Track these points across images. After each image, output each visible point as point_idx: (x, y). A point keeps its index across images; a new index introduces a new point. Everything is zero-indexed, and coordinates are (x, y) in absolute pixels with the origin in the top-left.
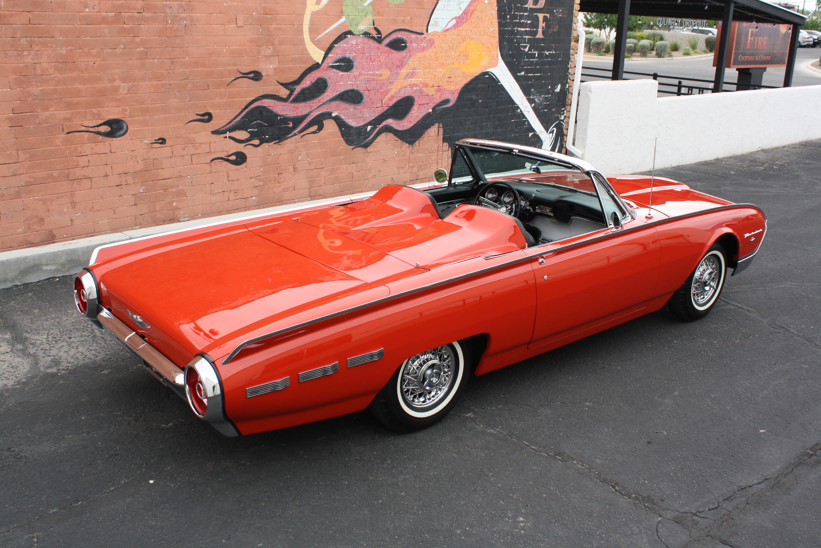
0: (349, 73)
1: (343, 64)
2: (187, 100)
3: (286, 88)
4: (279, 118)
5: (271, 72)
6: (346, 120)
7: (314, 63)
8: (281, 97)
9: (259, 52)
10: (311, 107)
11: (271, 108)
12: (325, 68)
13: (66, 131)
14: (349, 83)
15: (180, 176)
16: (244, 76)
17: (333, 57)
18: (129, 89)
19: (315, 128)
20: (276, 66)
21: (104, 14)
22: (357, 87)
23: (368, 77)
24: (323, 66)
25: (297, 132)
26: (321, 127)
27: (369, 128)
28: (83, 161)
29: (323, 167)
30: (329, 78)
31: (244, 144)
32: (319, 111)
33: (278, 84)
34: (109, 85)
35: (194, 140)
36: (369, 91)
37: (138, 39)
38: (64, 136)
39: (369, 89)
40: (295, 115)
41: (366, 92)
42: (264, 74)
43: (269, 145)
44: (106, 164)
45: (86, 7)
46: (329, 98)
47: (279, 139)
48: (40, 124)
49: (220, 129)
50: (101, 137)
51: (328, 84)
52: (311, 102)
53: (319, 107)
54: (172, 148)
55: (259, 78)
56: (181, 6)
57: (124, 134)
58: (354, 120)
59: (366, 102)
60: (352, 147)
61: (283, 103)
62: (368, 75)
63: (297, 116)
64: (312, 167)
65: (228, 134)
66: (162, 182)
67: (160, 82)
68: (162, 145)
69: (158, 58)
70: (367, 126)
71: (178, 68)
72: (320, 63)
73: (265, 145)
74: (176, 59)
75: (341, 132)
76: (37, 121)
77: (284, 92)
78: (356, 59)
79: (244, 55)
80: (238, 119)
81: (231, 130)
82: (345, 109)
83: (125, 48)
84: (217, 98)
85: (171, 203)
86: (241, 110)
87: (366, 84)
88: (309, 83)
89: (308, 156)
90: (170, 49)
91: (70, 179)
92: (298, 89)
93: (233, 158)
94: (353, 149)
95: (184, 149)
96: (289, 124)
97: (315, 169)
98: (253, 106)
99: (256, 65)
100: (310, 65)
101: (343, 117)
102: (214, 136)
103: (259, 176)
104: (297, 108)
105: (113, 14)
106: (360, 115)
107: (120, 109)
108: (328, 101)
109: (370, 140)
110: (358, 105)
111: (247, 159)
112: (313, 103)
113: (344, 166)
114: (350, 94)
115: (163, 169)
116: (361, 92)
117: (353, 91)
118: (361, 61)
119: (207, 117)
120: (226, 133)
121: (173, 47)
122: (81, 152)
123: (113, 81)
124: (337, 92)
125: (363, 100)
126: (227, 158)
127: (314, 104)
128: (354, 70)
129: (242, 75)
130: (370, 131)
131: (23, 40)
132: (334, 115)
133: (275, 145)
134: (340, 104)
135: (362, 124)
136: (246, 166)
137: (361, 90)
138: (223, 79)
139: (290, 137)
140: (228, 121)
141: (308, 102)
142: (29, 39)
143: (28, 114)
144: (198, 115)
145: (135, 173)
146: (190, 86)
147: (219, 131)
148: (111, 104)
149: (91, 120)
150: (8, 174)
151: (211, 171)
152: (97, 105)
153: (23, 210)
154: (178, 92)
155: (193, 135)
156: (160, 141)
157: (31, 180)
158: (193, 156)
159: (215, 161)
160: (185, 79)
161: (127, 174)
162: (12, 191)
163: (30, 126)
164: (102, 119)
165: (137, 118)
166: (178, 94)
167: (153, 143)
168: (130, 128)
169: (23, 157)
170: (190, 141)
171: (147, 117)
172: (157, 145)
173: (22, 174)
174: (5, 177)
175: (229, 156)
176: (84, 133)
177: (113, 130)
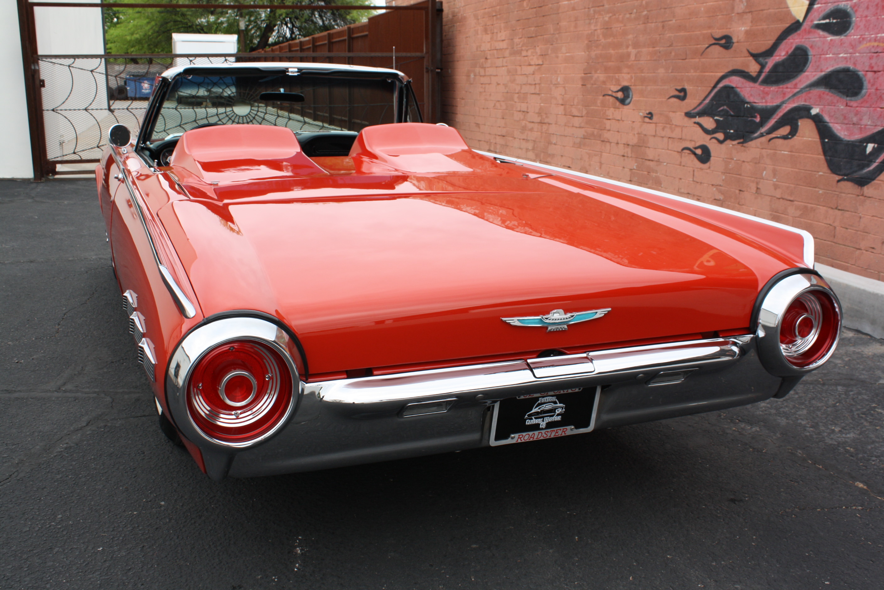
0: (842, 37)
1: (835, 21)
2: (670, 71)
3: (756, 60)
4: (746, 105)
5: (742, 37)
6: (831, 125)
7: (793, 21)
8: (750, 76)
9: (733, 9)
10: (784, 94)
11: (738, 90)
12: (808, 28)
13: (603, 94)
14: (841, 55)
15: (658, 161)
16: (716, 42)
17: (820, 10)
18: (636, 56)
19: (785, 130)
20: (748, 28)
22: (855, 64)
23: (876, 44)
24: (805, 26)
25: (765, 132)
26: (794, 132)
27: (870, 147)
28: (608, 124)
29: (792, 199)
30: (811, 47)
31: (709, 137)
32: (794, 103)
33: (748, 55)
34: (625, 51)
35: (671, 121)
36: (875, 72)
37: (644, 2)
38: (601, 97)
39: (875, 69)
40: (764, 104)
41: (870, 75)
42: (735, 40)
43: (733, 145)
44: (618, 132)
46: (808, 82)
47: (743, 138)
48: (593, 84)
49: (691, 110)
50: (618, 103)
51: (810, 57)
52: (785, 86)
53: (794, 95)
54: (656, 126)
55: (729, 46)
57: (629, 103)
58: (844, 126)
59: (868, 94)
60: (838, 178)
61: (752, 84)
62: (875, 40)
63: (766, 106)
64: (778, 194)
65: (697, 119)
66: (648, 163)
67: (654, 49)
68: (650, 121)
69: (655, 21)
70: (867, 143)
71: (666, 32)
72: (801, 20)
73: (730, 144)
74: (666, 22)
75: (823, 144)
76: (592, 82)
77: (753, 68)
78: (856, 11)
79: (718, 14)
80: (707, 101)
81: (701, 114)
82: (831, 104)
83: (636, 13)
84: (692, 71)
86: (710, 89)
87: (871, 58)
88: (783, 53)
89: (775, 173)
90: (663, 10)
91: (602, 139)
92: (771, 62)
93: (699, 152)
94: (839, 181)
95: (663, 129)
96: (755, 117)
97: (783, 199)
98: (721, 85)
99: (729, 26)
100: (788, 25)
101: (827, 118)
102: (686, 119)
103: (720, 186)
104: (767, 94)
106: (855, 120)
107: (629, 76)
108: (807, 87)
109: (869, 171)
110: (853, 98)
111: (712, 158)
112: (787, 88)
113: (822, 209)
114: (841, 76)
115: (649, 148)
116: (861, 73)
117: (846, 71)
118: (866, 13)
119: (682, 95)
121: (665, 9)
122: (607, 116)
123: (627, 47)
124: (821, 71)
125: (864, 91)
126: (694, 150)
127: (789, 90)
128: (851, 31)
129: (714, 42)
130: (871, 153)
131: (592, 9)
132: (814, 111)
133: (739, 146)
134: (824, 93)
135: (857, 137)
136: (709, 168)
137: (861, 68)
138: (699, 46)
139: (756, 138)
140: (698, 102)
141: (781, 86)
142: (594, 8)
143: (589, 75)
144: (677, 90)
145: (633, 146)
146: (673, 54)
147: (691, 113)
148: (625, 70)
149: (614, 85)
150: (578, 126)
151: (681, 162)
152: (618, 70)
153: (581, 159)
154: (665, 60)
155: (671, 114)
156: (649, 116)
157: (586, 134)
158: (669, 139)
159: (685, 151)
160: (671, 46)
161: (628, 145)
162: (578, 140)
163: (589, 86)
164: (620, 85)
165: (638, 87)
166: (664, 63)
167: (645, 117)
168: (633, 97)
169: (584, 113)
170: (668, 121)
171: (644, 87)
172: (647, 120)
173: (583, 127)
174: (576, 127)
175: (696, 148)
176: (610, 97)
177: (624, 97)
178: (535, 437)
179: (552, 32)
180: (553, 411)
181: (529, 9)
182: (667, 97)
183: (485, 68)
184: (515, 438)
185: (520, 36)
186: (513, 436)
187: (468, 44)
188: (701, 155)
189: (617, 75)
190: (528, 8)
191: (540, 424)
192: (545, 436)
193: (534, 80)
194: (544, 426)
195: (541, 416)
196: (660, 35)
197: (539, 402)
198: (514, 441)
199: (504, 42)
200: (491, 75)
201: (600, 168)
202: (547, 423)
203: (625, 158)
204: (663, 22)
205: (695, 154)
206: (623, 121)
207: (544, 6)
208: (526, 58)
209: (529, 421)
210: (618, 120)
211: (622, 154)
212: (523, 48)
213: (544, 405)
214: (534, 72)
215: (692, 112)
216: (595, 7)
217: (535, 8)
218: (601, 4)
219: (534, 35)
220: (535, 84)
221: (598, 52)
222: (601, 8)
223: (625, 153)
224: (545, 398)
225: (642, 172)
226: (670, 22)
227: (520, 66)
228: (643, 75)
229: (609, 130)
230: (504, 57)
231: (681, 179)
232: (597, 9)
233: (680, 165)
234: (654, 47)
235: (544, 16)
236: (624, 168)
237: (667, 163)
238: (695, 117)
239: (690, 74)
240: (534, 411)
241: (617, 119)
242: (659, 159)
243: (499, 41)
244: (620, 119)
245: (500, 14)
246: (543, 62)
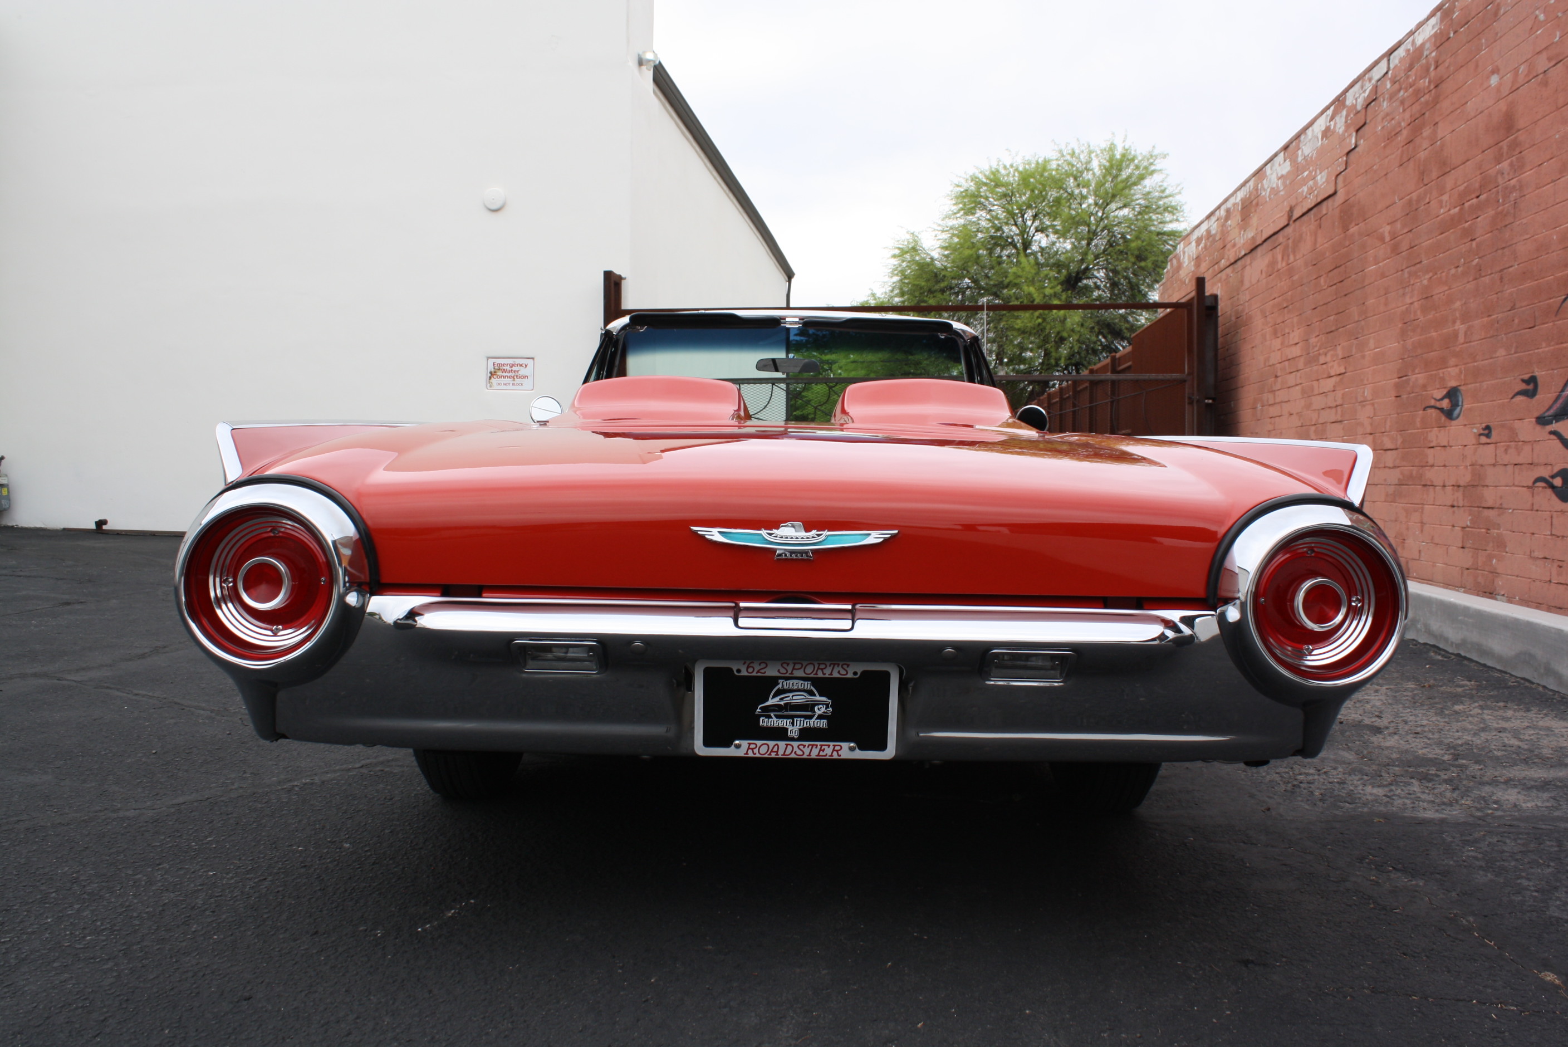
2: (1513, 351)
13: (1424, 406)
15: (1500, 508)
18: (1465, 334)
21: (1452, 212)
28: (1431, 455)
34: (1451, 329)
35: (1517, 435)
37: (1474, 243)
38: (1421, 412)
44: (1445, 466)
45: (1441, 207)
48: (1410, 394)
49: (1544, 413)
50: (1443, 418)
54: (1496, 447)
56: (1511, 165)
65: (1555, 426)
66: (1486, 513)
67: (1490, 318)
68: (1488, 441)
69: (1489, 273)
71: (1506, 287)
74: (1505, 271)
76: (1409, 389)
81: (1559, 416)
83: (1464, 264)
84: (1544, 345)
85: (1490, 557)
90: (1500, 252)
91: (1423, 483)
95: (1506, 451)
102: (1538, 428)
105: (1458, 208)
107: (1457, 370)
119: (1531, 388)
120: (1552, 423)
121: (1503, 248)
122: (1430, 442)
123: (1454, 322)
126: (1551, 480)
131: (1406, 271)
138: (1552, 301)
140: (1554, 397)
142: (1408, 269)
143: (1405, 378)
144: (1523, 381)
145: (1465, 487)
146: (1516, 321)
147: (1544, 417)
148: (1452, 361)
149: (1438, 389)
150: (1391, 465)
151: (1533, 504)
152: (1443, 363)
153: (1396, 521)
154: (1505, 334)
155: (1517, 424)
156: (1486, 432)
157: (1401, 477)
158: (1516, 466)
159: (1538, 484)
160: (1513, 308)
161: (1459, 486)
162: (1391, 489)
163: (1404, 396)
164: (1445, 388)
165: (1470, 386)
166: (1504, 340)
167: (1481, 435)
168: (1464, 404)
169: (1400, 440)
170: (1513, 437)
171: (1478, 385)
172: (1483, 439)
173: (1398, 467)
174: (1390, 468)
175: (1553, 477)
176: (1433, 410)
177: (1451, 406)
178: (781, 752)
179: (1356, 319)
180: (809, 707)
181: (1328, 287)
182: (1511, 396)
183: (1274, 391)
184: (741, 749)
185: (1317, 334)
186: (737, 742)
187: (1254, 359)
188: (1562, 487)
189: (1441, 371)
190: (1326, 287)
191: (787, 729)
192: (799, 752)
193: (1335, 401)
194: (796, 735)
195: (786, 713)
196: (1497, 293)
197: (780, 686)
198: (740, 753)
199: (1298, 345)
200: (1282, 402)
201: (1422, 531)
202: (800, 729)
203: (1455, 508)
204: (1501, 271)
205: (1552, 487)
206: (1451, 446)
207: (1345, 279)
208: (1324, 366)
209: (766, 720)
210: (1444, 446)
211: (1450, 504)
212: (1321, 351)
213: (791, 695)
214: (1334, 386)
215: (1546, 414)
216: (1410, 267)
217: (1335, 284)
218: (1418, 261)
219: (1333, 328)
220: (1337, 406)
221: (1415, 339)
222: (1418, 266)
223: (1454, 501)
224: (791, 682)
225: (1478, 530)
226: (1511, 269)
227: (1318, 380)
228: (1476, 364)
229: (1432, 466)
230: (1297, 371)
231: (1533, 534)
232: (1413, 269)
233: (1532, 510)
234: (1489, 316)
235: (1346, 295)
236: (1453, 526)
237: (1514, 510)
238: (1550, 423)
239: (1540, 350)
240: (771, 702)
241: (1442, 445)
242: (1501, 504)
243: (1292, 345)
244: (1446, 444)
245: (1292, 304)
246: (1345, 368)
